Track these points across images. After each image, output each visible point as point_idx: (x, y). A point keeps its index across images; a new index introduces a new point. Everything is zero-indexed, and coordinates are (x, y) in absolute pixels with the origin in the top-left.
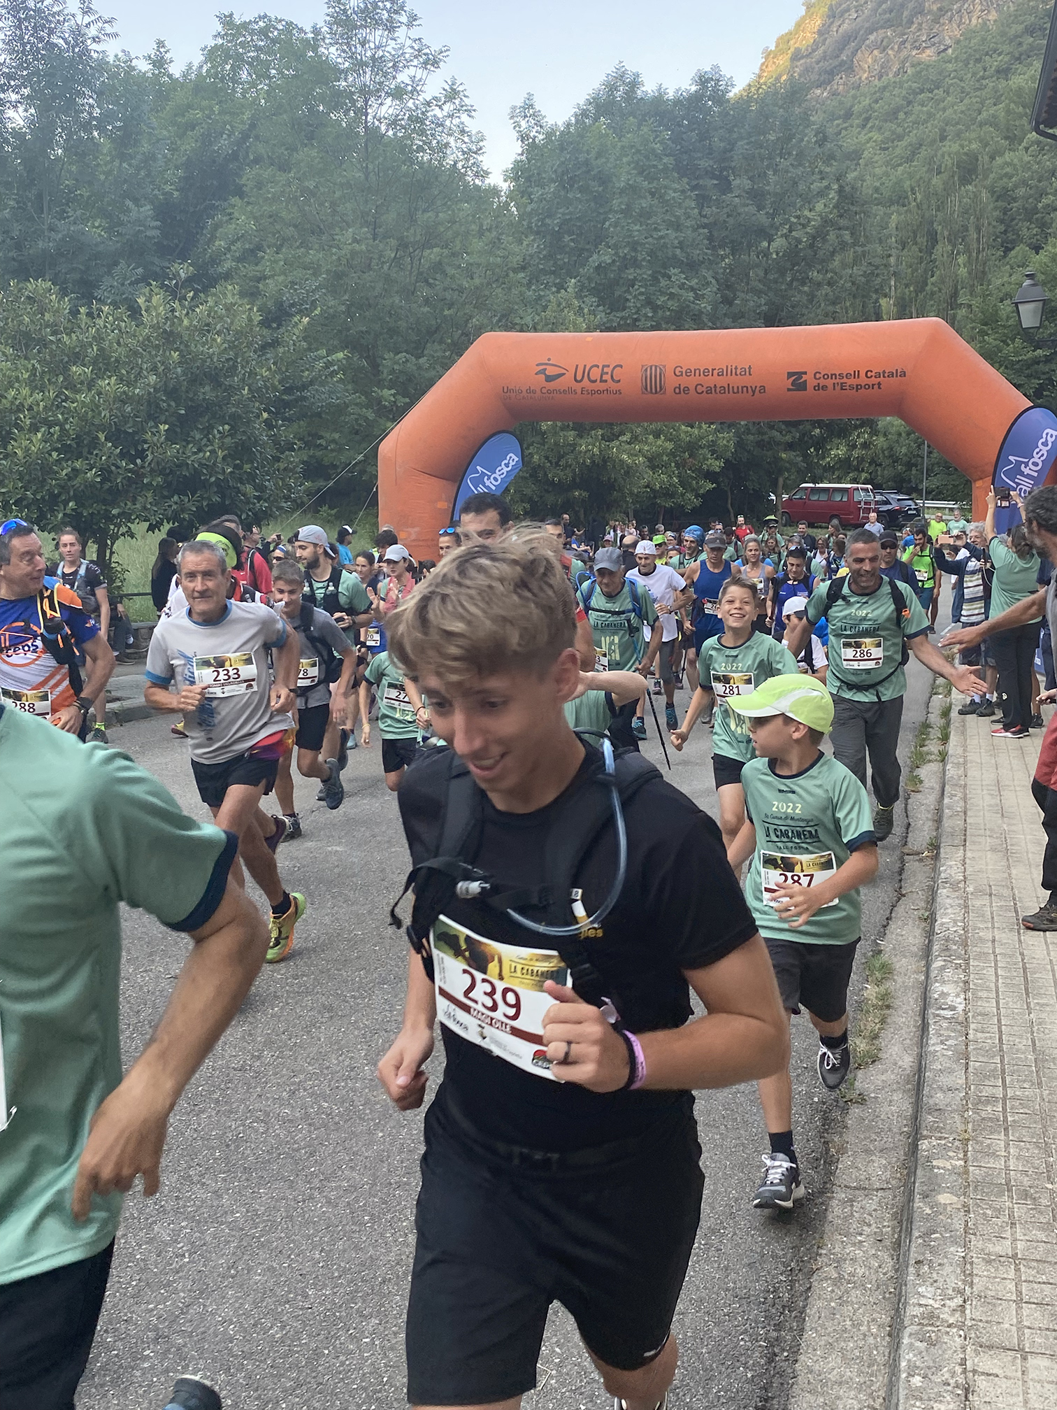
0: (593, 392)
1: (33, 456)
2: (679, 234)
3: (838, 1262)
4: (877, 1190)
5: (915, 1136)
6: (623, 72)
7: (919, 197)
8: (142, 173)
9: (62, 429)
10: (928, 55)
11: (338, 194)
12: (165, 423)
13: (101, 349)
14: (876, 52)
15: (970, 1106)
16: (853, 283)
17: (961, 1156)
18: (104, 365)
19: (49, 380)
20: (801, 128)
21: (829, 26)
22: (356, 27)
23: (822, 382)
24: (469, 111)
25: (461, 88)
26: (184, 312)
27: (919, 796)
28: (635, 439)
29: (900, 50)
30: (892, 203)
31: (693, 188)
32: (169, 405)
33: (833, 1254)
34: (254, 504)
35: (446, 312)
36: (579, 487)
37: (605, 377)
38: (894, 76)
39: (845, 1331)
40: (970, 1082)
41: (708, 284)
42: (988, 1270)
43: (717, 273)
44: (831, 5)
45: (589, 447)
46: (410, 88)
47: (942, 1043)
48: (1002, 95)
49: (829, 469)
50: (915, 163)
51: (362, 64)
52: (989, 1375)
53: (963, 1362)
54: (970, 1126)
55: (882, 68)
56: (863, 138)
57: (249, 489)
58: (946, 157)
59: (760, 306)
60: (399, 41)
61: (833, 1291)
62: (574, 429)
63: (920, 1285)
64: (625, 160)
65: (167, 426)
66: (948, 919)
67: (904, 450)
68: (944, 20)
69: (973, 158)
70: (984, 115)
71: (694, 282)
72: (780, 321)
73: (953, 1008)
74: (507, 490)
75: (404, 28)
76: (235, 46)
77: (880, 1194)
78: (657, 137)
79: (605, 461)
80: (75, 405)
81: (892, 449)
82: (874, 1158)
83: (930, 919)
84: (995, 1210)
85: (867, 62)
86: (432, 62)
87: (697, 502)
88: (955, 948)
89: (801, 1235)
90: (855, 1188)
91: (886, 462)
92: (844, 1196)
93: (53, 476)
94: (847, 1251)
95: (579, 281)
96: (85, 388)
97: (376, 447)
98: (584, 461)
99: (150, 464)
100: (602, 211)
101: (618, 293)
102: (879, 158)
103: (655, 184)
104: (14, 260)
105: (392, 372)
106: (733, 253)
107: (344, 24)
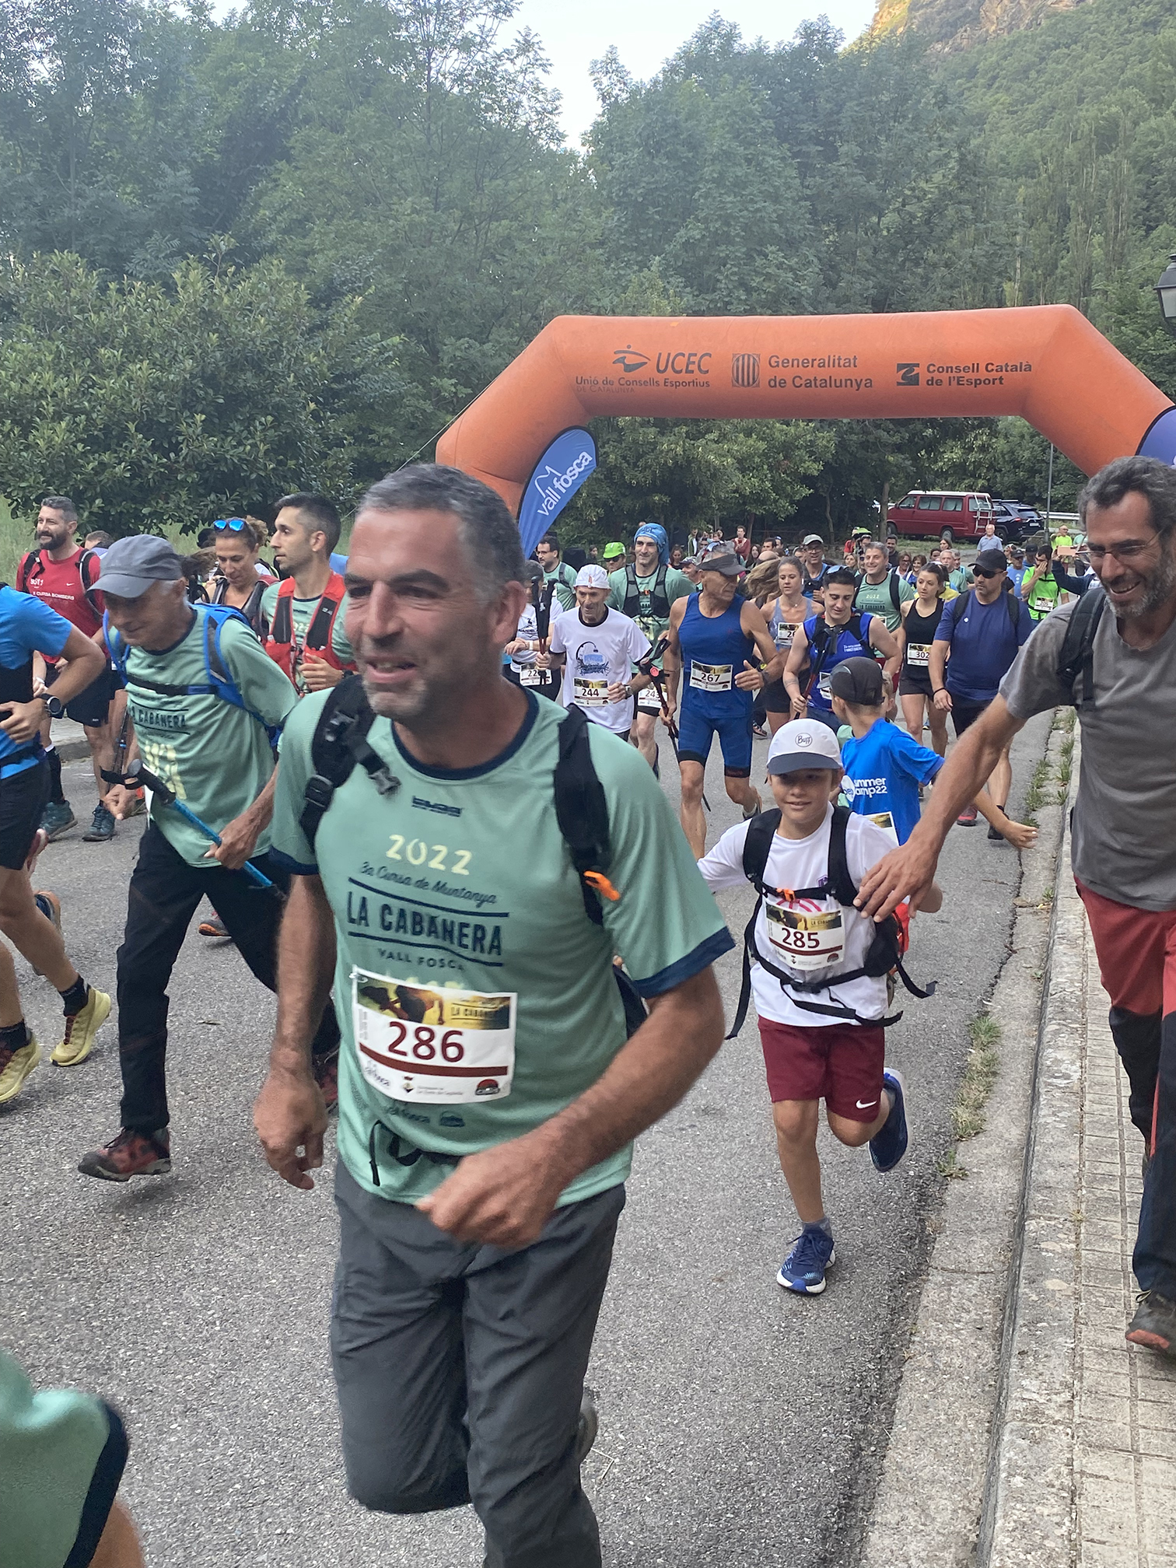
0: (676, 384)
1: (57, 448)
2: (777, 206)
3: (933, 1350)
4: (978, 1273)
5: (1021, 1216)
6: (719, 23)
7: (1051, 167)
8: (180, 133)
9: (89, 419)
10: (1066, 5)
11: (396, 159)
12: (202, 412)
13: (132, 330)
14: (1006, 2)
15: (1084, 1184)
16: (974, 265)
17: (1073, 1238)
18: (136, 348)
19: (74, 364)
20: (919, 87)
23: (937, 376)
24: (545, 66)
25: (535, 40)
26: (225, 290)
28: (723, 437)
30: (1019, 174)
31: (795, 155)
32: (206, 393)
33: (928, 1342)
35: (515, 293)
36: (659, 491)
37: (691, 367)
38: (1026, 29)
39: (939, 1425)
40: (1085, 1158)
41: (809, 263)
42: (1100, 1364)
43: (819, 251)
45: (672, 446)
46: (478, 39)
47: (1054, 1114)
48: (1149, 51)
49: (941, 474)
50: (1047, 129)
51: (426, 12)
52: (1097, 1477)
53: (1070, 1463)
54: (1083, 1206)
55: (1013, 20)
56: (988, 99)
58: (1083, 123)
59: (867, 289)
61: (927, 1381)
62: (654, 425)
63: (1024, 1378)
64: (718, 122)
65: (204, 417)
66: (1064, 978)
67: (1027, 454)
69: (1114, 123)
70: (1128, 73)
71: (793, 261)
72: (890, 306)
73: (1067, 1077)
74: (579, 493)
77: (981, 1277)
78: (755, 96)
79: (689, 462)
80: (103, 391)
81: (1013, 453)
82: (974, 1238)
83: (1044, 979)
84: (1109, 1298)
86: (504, 10)
87: (792, 510)
88: (1070, 1010)
89: (892, 1320)
90: (953, 1271)
91: (1006, 468)
92: (940, 1279)
93: (78, 470)
94: (943, 1339)
95: (664, 259)
96: (114, 373)
97: (434, 444)
98: (666, 462)
99: (184, 458)
100: (691, 179)
101: (707, 273)
102: (1006, 123)
103: (752, 150)
104: (37, 229)
105: (453, 359)
106: (838, 229)
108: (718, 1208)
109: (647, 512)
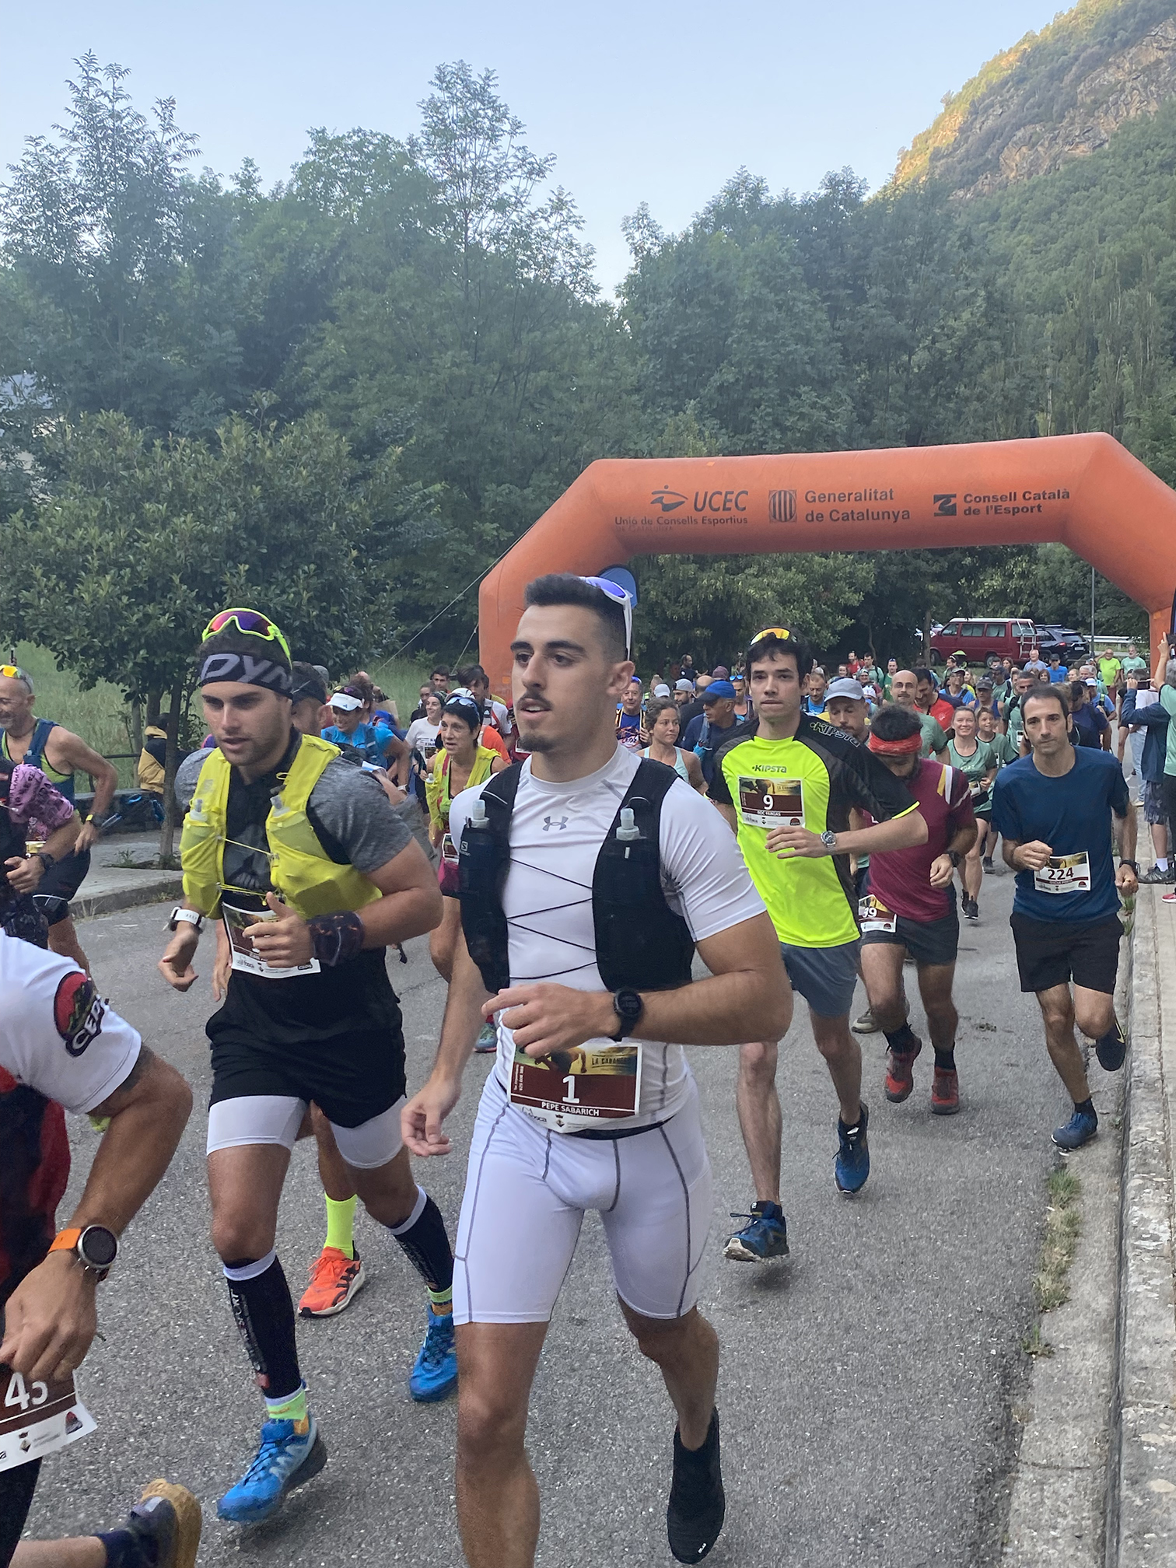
0: (715, 522)
1: (102, 600)
2: (809, 348)
3: (1028, 1564)
4: (1073, 1469)
5: (1118, 1402)
6: (746, 178)
7: (1077, 302)
8: (225, 296)
9: (134, 571)
10: (1082, 151)
11: (435, 315)
12: (246, 563)
13: (177, 485)
14: (1024, 149)
16: (1006, 398)
18: (180, 501)
19: (120, 519)
20: (943, 231)
21: (972, 123)
22: (455, 137)
23: (973, 505)
24: (577, 223)
25: (568, 198)
26: (267, 443)
28: (763, 572)
29: (1050, 146)
30: (1046, 310)
31: (825, 299)
32: (250, 544)
33: (1021, 1554)
34: (342, 650)
35: (554, 439)
36: (701, 625)
37: (728, 505)
38: (1045, 174)
41: (842, 402)
43: (852, 390)
44: (973, 101)
45: (712, 581)
46: (513, 200)
47: (1145, 1282)
48: (1166, 191)
49: (982, 601)
50: (1071, 267)
51: (462, 176)
55: (1032, 166)
56: (1012, 241)
57: (337, 635)
58: (1106, 259)
59: (900, 425)
60: (501, 150)
62: (694, 562)
64: (748, 271)
65: (247, 567)
66: (1144, 1126)
67: (1067, 580)
68: (1100, 113)
69: (1137, 259)
70: (1147, 213)
71: (826, 401)
72: (923, 440)
73: (1155, 1238)
75: (507, 137)
76: (328, 162)
77: (1076, 1474)
78: (783, 245)
79: (729, 596)
80: (148, 545)
81: (1054, 579)
82: (1066, 1427)
83: (1123, 1126)
85: (1015, 160)
86: (536, 171)
87: (834, 640)
88: (1154, 1162)
89: (980, 1528)
90: (1045, 1467)
91: (1048, 594)
92: (1031, 1476)
93: (122, 621)
94: (1039, 1549)
95: (699, 402)
96: (159, 527)
97: (477, 587)
98: (706, 597)
100: (723, 326)
101: (742, 414)
102: (1031, 262)
103: (782, 296)
104: (86, 390)
105: (495, 504)
106: (870, 368)
107: (443, 134)
108: (785, 1399)
109: (689, 646)
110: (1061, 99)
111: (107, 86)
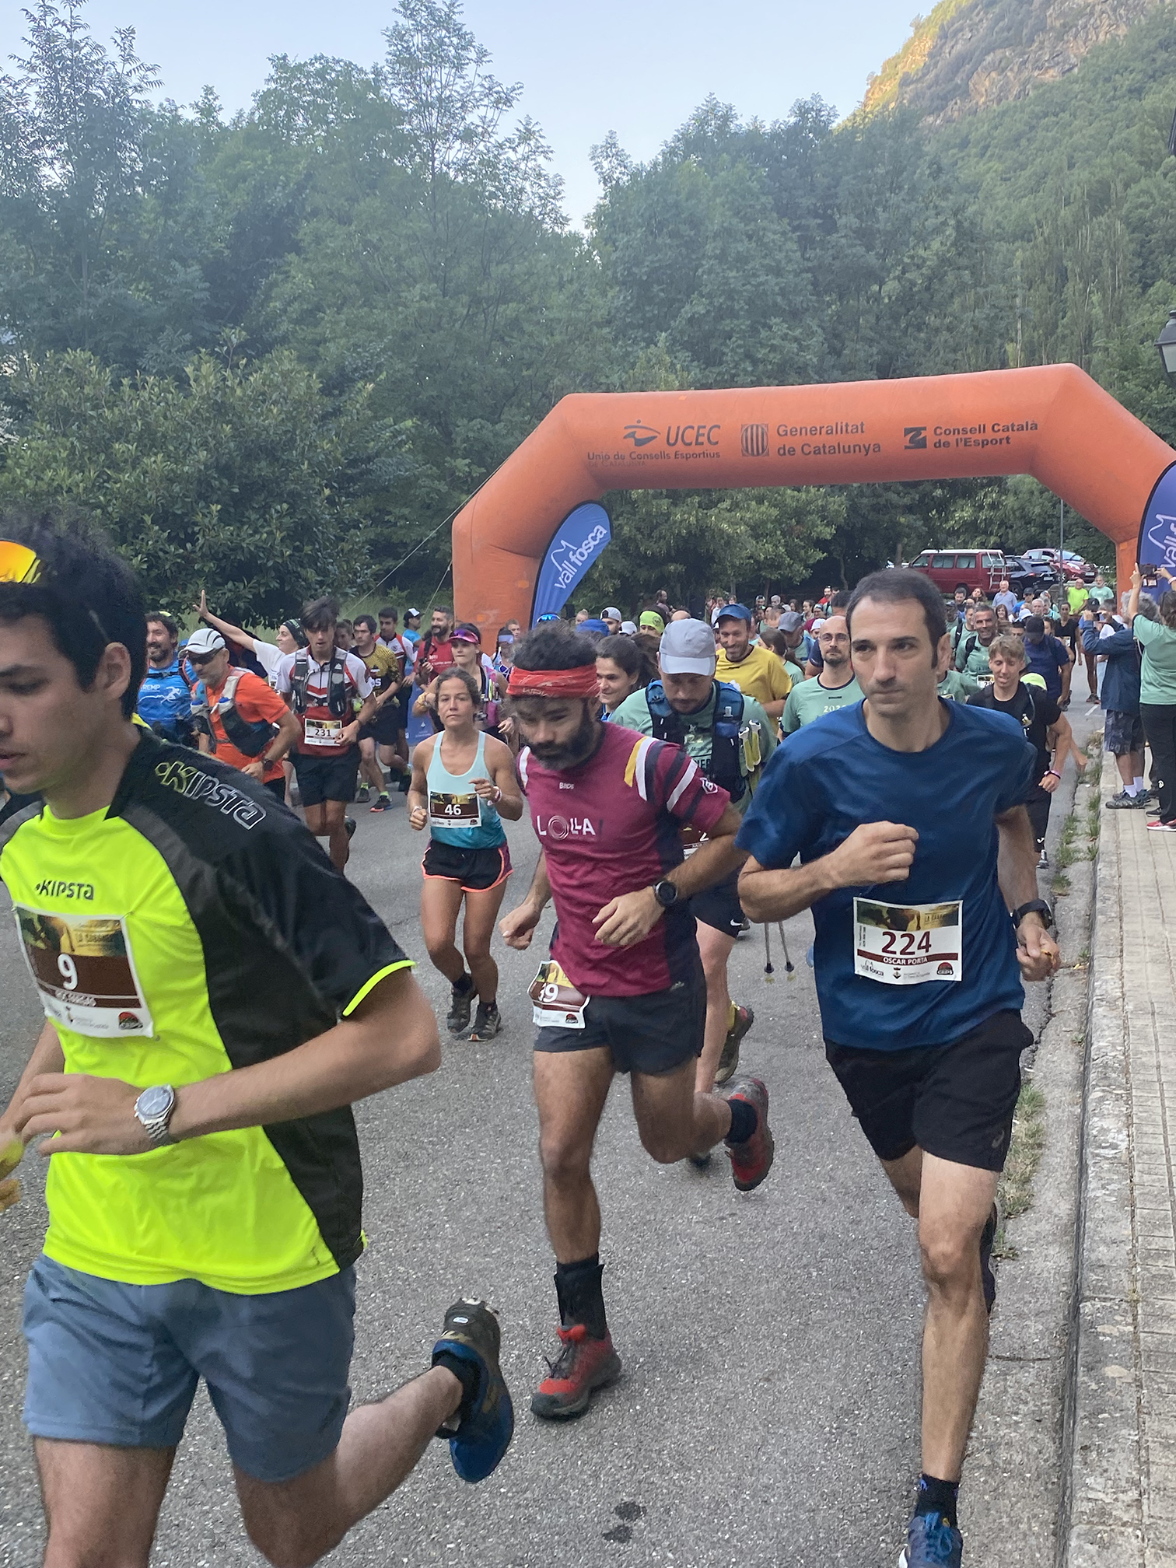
0: (688, 457)
2: (780, 280)
3: (992, 1446)
4: (1034, 1361)
5: (1076, 1298)
6: (715, 105)
7: (1046, 230)
8: (190, 231)
9: (104, 512)
10: (1052, 75)
11: (403, 247)
12: (217, 502)
13: (146, 424)
14: (993, 74)
15: (1138, 1261)
16: (976, 328)
17: (1130, 1320)
18: (150, 441)
19: (89, 459)
20: (913, 159)
21: (941, 48)
22: (420, 65)
23: (943, 438)
24: (546, 153)
25: (536, 128)
26: (237, 381)
27: (1067, 900)
28: (736, 505)
29: (1020, 71)
30: (1015, 238)
31: (795, 229)
32: (221, 483)
33: (985, 1437)
34: (316, 590)
35: (525, 373)
36: (674, 560)
37: (700, 440)
38: (1015, 100)
39: (1001, 1529)
40: (1137, 1233)
41: (813, 333)
42: (1167, 1457)
43: (822, 321)
44: (942, 25)
45: (685, 516)
46: (480, 130)
47: (1103, 1187)
48: (1135, 117)
49: (953, 533)
50: (1041, 193)
51: (428, 105)
54: (1139, 1284)
55: (1001, 91)
56: (982, 168)
57: (310, 573)
58: (1075, 187)
59: (871, 356)
60: (467, 79)
61: (986, 1482)
62: (667, 497)
63: (1088, 1476)
64: (718, 200)
65: (219, 507)
66: (1105, 1042)
67: (1037, 510)
68: (1069, 37)
69: (1106, 186)
70: (1117, 138)
71: (797, 332)
72: (894, 371)
73: (1114, 1146)
74: (595, 565)
75: (473, 65)
76: (290, 90)
77: (1037, 1365)
78: (753, 174)
79: (702, 531)
80: (118, 485)
81: (1024, 509)
82: (1028, 1323)
83: (1085, 1043)
84: (1172, 1383)
85: (985, 85)
86: (504, 100)
87: (807, 574)
88: (1114, 1075)
90: (1008, 1359)
91: (1018, 524)
92: (996, 1368)
94: (1001, 1433)
95: (670, 334)
96: (129, 467)
97: (450, 523)
98: (680, 532)
99: (201, 548)
100: (694, 257)
101: (713, 346)
102: (1001, 189)
103: (752, 226)
104: (51, 328)
105: (466, 440)
106: (841, 299)
107: (408, 62)
108: (763, 1302)
109: (663, 581)
110: (1031, 22)
111: (64, 14)
